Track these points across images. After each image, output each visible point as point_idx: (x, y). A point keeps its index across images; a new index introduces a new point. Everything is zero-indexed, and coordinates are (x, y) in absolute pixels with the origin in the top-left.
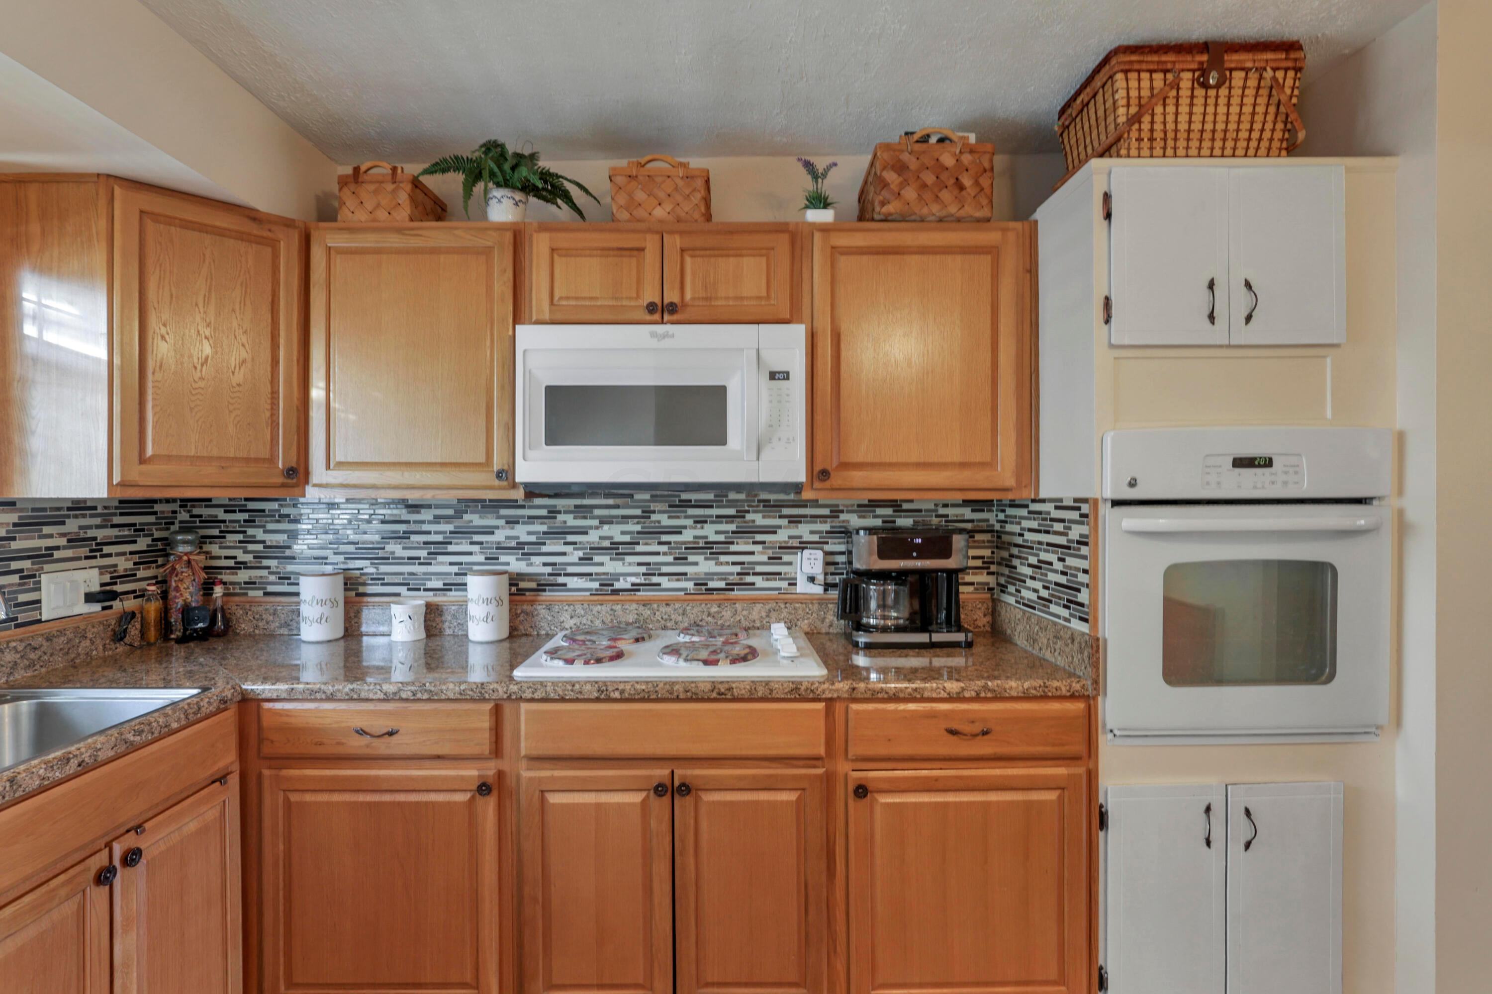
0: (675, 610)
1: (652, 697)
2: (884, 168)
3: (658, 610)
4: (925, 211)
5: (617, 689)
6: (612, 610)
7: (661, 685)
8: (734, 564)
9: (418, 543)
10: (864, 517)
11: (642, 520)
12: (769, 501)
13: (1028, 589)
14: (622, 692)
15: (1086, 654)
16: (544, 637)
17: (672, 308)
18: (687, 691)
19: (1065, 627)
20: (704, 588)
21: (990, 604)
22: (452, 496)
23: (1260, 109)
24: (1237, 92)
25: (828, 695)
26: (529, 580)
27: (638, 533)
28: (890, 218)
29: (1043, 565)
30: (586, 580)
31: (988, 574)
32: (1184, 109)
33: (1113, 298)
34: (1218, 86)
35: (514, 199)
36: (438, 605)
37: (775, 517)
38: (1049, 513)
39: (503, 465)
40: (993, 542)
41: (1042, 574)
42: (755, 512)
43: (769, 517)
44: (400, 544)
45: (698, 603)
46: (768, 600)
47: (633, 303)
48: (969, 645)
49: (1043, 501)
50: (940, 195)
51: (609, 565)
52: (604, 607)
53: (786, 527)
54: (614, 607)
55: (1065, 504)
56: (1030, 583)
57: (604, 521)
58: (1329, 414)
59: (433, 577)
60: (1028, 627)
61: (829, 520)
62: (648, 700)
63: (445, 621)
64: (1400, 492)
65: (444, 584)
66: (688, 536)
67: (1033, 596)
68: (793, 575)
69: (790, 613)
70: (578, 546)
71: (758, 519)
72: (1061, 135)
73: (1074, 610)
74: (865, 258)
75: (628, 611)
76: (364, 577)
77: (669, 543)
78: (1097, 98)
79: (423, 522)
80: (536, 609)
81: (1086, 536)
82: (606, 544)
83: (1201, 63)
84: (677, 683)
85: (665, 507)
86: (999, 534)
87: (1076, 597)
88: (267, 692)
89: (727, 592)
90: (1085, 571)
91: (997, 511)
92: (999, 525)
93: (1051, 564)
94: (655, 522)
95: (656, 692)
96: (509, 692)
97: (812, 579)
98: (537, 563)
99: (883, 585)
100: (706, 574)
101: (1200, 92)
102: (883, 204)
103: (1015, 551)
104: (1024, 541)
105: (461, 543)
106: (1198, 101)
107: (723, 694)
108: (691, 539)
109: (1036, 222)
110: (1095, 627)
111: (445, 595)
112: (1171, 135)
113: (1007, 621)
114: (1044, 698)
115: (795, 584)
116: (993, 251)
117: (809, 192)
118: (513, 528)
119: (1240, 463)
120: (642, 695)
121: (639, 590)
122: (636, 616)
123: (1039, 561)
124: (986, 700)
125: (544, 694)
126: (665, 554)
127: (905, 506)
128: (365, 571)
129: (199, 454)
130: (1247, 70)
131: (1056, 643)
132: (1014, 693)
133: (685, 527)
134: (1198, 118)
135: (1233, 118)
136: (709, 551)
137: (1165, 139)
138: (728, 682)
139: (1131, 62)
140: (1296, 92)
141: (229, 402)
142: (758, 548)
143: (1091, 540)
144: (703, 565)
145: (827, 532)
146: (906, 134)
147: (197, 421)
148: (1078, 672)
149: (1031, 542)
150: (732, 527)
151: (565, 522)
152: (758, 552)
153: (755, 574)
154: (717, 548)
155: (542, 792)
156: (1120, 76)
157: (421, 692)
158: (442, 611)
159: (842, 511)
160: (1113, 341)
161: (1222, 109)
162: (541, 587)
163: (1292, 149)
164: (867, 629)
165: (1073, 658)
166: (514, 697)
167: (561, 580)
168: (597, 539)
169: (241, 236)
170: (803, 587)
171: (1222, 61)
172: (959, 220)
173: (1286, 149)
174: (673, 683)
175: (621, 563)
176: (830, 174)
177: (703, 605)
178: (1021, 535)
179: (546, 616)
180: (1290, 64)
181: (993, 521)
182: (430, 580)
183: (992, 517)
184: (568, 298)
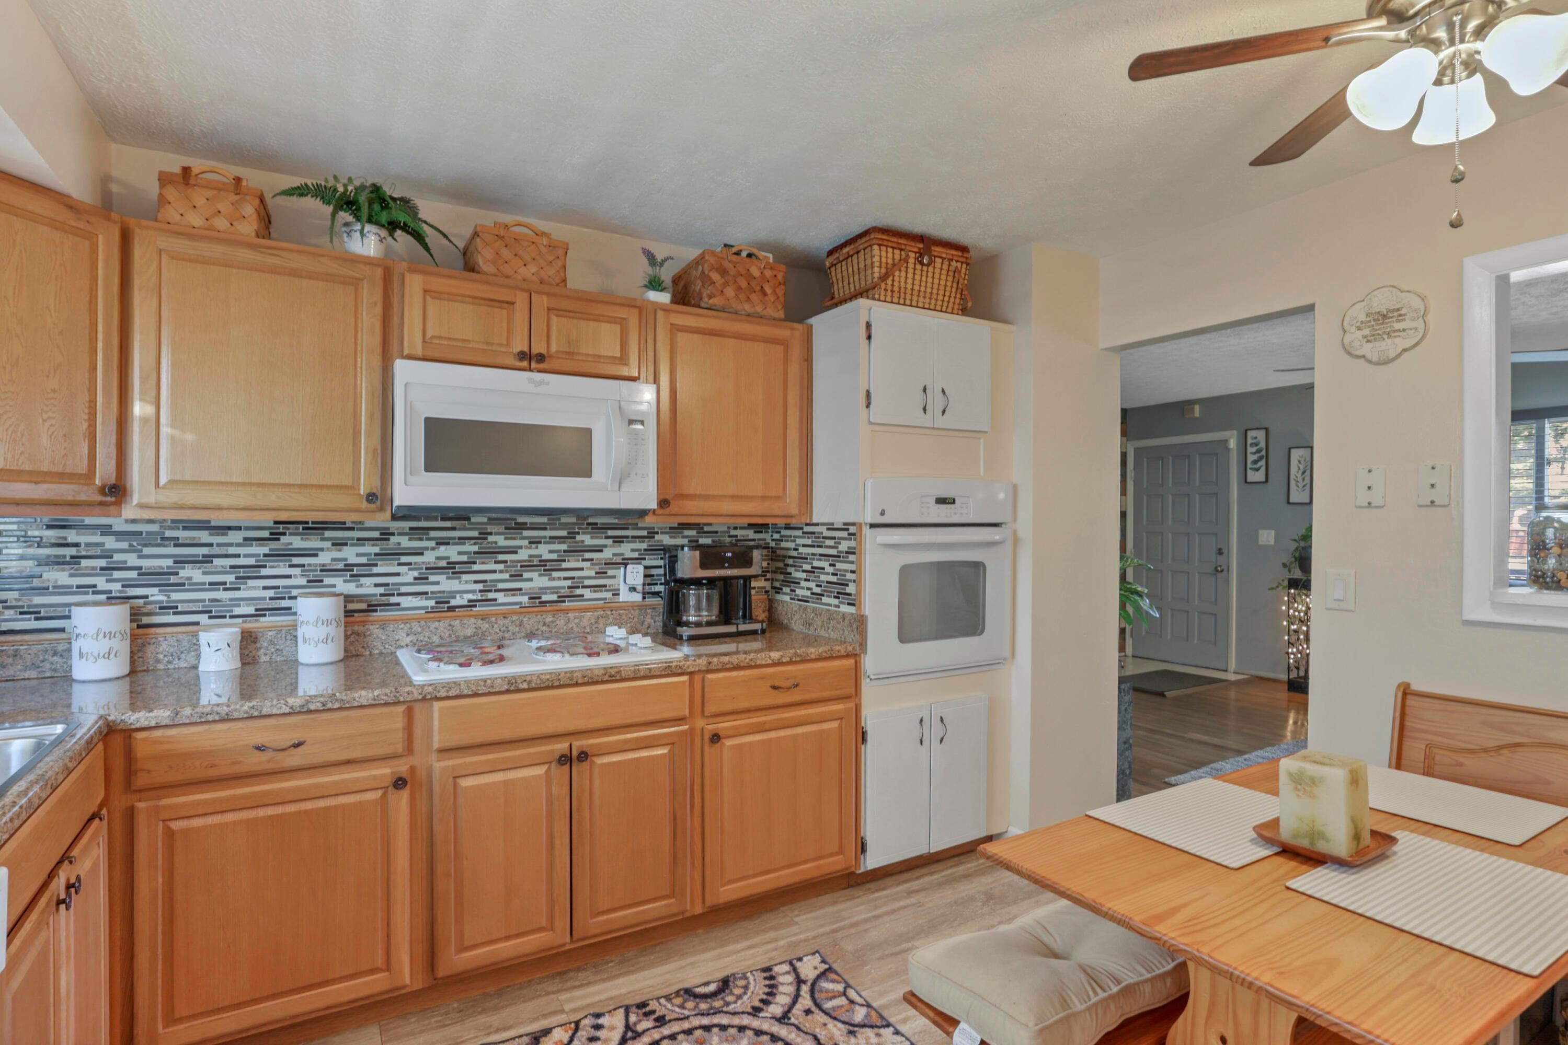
0: (513, 622)
1: (555, 684)
2: (711, 270)
3: (496, 623)
4: (739, 307)
5: (525, 681)
6: (450, 625)
7: (562, 675)
8: (565, 579)
9: (222, 567)
10: (675, 537)
11: (479, 541)
12: (597, 524)
13: (803, 588)
14: (530, 683)
15: (855, 626)
16: (377, 656)
17: (541, 358)
18: (585, 677)
19: (836, 611)
20: (537, 601)
21: (767, 603)
22: (267, 519)
23: (949, 284)
24: (937, 271)
25: (691, 669)
26: (358, 602)
27: (475, 553)
28: (714, 308)
29: (816, 570)
30: (422, 599)
31: (766, 580)
32: (910, 275)
33: (872, 391)
34: (928, 265)
35: (379, 236)
36: (251, 632)
37: (601, 538)
38: (822, 533)
39: (372, 489)
40: (768, 556)
41: (815, 577)
42: (584, 533)
43: (597, 538)
44: (199, 569)
45: (534, 614)
46: (595, 609)
47: (503, 349)
48: (763, 631)
49: (817, 525)
50: (750, 297)
51: (445, 584)
52: (442, 623)
53: (610, 546)
54: (452, 623)
55: (835, 526)
56: (803, 584)
57: (441, 542)
58: (982, 473)
59: (242, 603)
60: (804, 615)
61: (646, 540)
62: (552, 687)
63: (261, 648)
64: (1015, 519)
65: (257, 610)
66: (523, 555)
67: (808, 593)
68: (616, 587)
69: (615, 619)
70: (413, 566)
71: (587, 539)
72: (830, 268)
73: (843, 598)
74: (696, 336)
75: (466, 626)
76: (149, 607)
77: (505, 562)
78: (859, 254)
79: (231, 545)
80: (368, 630)
81: (854, 548)
82: (443, 563)
83: (920, 249)
84: (576, 671)
85: (502, 529)
86: (773, 550)
87: (845, 589)
88: (142, 720)
89: (559, 604)
90: (853, 572)
91: (772, 532)
92: (774, 543)
93: (823, 569)
94: (491, 543)
95: (559, 680)
96: (424, 693)
97: (633, 589)
98: (368, 584)
99: (698, 589)
100: (540, 588)
101: (919, 267)
102: (710, 297)
103: (790, 561)
104: (798, 554)
105: (278, 566)
106: (918, 272)
107: (613, 676)
108: (526, 558)
109: (812, 326)
110: (859, 608)
111: (257, 621)
112: (903, 290)
113: (784, 613)
114: (831, 658)
115: (618, 594)
116: (784, 344)
117: (650, 275)
118: (340, 550)
119: (941, 501)
120: (546, 684)
121: (475, 606)
122: (474, 630)
123: (812, 567)
124: (796, 662)
125: (458, 692)
126: (501, 572)
127: (706, 529)
128: (151, 599)
129: (8, 468)
130: (943, 259)
131: (830, 623)
132: (813, 657)
133: (521, 547)
134: (917, 282)
135: (936, 286)
136: (542, 568)
137: (899, 292)
138: (616, 667)
139: (883, 240)
140: (967, 277)
141: (42, 410)
142: (587, 564)
143: (857, 551)
144: (537, 581)
145: (645, 550)
146: (725, 245)
147: (7, 429)
148: (848, 640)
149: (805, 554)
150: (564, 547)
151: (399, 544)
152: (587, 568)
153: (584, 587)
154: (550, 566)
155: (455, 778)
156: (876, 247)
157: (331, 702)
158: (256, 638)
159: (657, 533)
160: (871, 420)
161: (930, 280)
162: (372, 608)
163: (964, 311)
164: (687, 624)
165: (844, 630)
166: (429, 697)
167: (393, 600)
168: (434, 560)
169: (54, 225)
170: (625, 596)
171: (931, 251)
172: (761, 317)
173: (962, 310)
174: (572, 671)
175: (457, 581)
176: (666, 264)
177: (539, 616)
178: (797, 550)
179: (380, 635)
180: (964, 260)
181: (769, 540)
182: (239, 606)
183: (767, 537)
184: (440, 338)
